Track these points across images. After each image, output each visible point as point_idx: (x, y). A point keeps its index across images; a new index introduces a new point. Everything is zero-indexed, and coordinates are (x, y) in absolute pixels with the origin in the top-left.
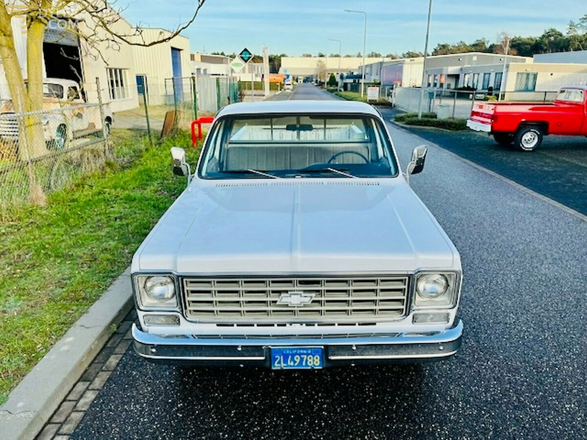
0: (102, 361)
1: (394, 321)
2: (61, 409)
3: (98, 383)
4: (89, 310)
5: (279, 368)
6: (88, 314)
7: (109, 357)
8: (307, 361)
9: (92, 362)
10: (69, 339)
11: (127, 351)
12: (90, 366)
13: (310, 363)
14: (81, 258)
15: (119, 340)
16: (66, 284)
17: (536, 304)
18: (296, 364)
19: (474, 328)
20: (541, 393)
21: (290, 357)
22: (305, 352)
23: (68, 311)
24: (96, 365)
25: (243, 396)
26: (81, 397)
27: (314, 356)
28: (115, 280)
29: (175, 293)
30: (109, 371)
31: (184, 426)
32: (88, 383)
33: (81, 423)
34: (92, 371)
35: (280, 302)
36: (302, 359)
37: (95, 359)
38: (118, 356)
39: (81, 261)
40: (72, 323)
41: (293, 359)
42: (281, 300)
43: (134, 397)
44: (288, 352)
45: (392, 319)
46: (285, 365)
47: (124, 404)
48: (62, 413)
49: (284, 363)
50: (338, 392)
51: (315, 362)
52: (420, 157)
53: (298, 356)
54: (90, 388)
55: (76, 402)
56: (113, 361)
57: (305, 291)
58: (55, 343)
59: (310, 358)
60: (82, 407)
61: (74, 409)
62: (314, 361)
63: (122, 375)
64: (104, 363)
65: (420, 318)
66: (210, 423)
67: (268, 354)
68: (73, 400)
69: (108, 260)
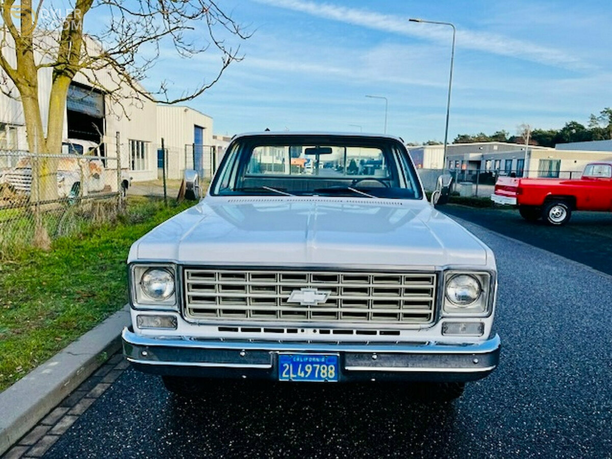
0: (88, 389)
1: (420, 329)
2: (33, 432)
3: (78, 409)
4: (79, 339)
5: (288, 380)
6: (78, 342)
7: (96, 385)
8: (320, 371)
9: (76, 390)
10: (53, 363)
11: (116, 380)
12: (72, 393)
13: (324, 374)
14: (78, 294)
15: (109, 370)
16: (59, 315)
18: (307, 376)
20: (593, 435)
21: (300, 366)
22: (318, 360)
23: (56, 339)
24: (79, 393)
26: (58, 421)
27: (328, 366)
28: (112, 314)
30: (93, 398)
31: (173, 454)
32: (68, 409)
33: (53, 446)
34: (74, 398)
35: (291, 299)
36: (314, 369)
37: (79, 387)
38: (105, 384)
39: (78, 296)
40: (58, 350)
41: (303, 369)
42: (293, 296)
43: (118, 424)
44: (298, 360)
45: (418, 326)
46: (295, 376)
47: (105, 430)
48: (33, 435)
49: (293, 374)
51: (329, 374)
52: (445, 186)
53: (310, 366)
54: (69, 413)
55: (51, 427)
56: (99, 389)
57: (320, 289)
58: (37, 366)
59: (324, 368)
60: (57, 431)
61: (49, 433)
62: (328, 371)
63: (107, 402)
64: (89, 391)
65: (451, 328)
66: (203, 452)
67: (275, 364)
68: (48, 425)
69: (107, 296)
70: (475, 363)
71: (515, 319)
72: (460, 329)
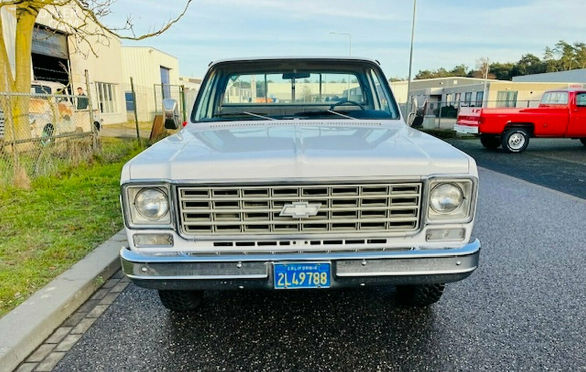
0: (87, 310)
1: (406, 236)
2: (39, 350)
3: (81, 328)
4: (73, 267)
5: (283, 288)
6: (71, 270)
7: (95, 307)
8: (313, 279)
9: (76, 312)
10: (50, 288)
11: (113, 302)
12: (72, 314)
13: (317, 281)
14: (65, 227)
15: (105, 294)
16: (49, 246)
17: (544, 261)
18: (301, 283)
19: (483, 279)
21: (294, 274)
22: (311, 268)
23: (50, 268)
24: (79, 314)
25: (241, 337)
26: (62, 340)
27: (320, 273)
28: (101, 244)
29: (169, 208)
30: (93, 318)
31: (177, 361)
32: (70, 328)
33: (60, 361)
34: (75, 318)
35: (283, 213)
36: (307, 277)
37: (78, 309)
38: (103, 306)
39: (65, 230)
40: (54, 276)
41: (297, 277)
42: (285, 210)
43: (121, 339)
44: (292, 269)
45: (404, 234)
46: (290, 284)
47: (110, 344)
48: (40, 353)
49: (288, 282)
50: (345, 331)
51: (321, 281)
52: (420, 107)
53: (303, 273)
54: (72, 333)
55: (55, 345)
56: (98, 310)
57: (311, 202)
58: (35, 292)
59: (317, 276)
60: (63, 348)
61: (54, 350)
62: (320, 278)
63: (108, 321)
64: (88, 312)
65: (434, 234)
66: (206, 358)
67: (270, 272)
68: (53, 343)
69: (94, 228)
70: (457, 265)
71: (483, 234)
72: (443, 235)
